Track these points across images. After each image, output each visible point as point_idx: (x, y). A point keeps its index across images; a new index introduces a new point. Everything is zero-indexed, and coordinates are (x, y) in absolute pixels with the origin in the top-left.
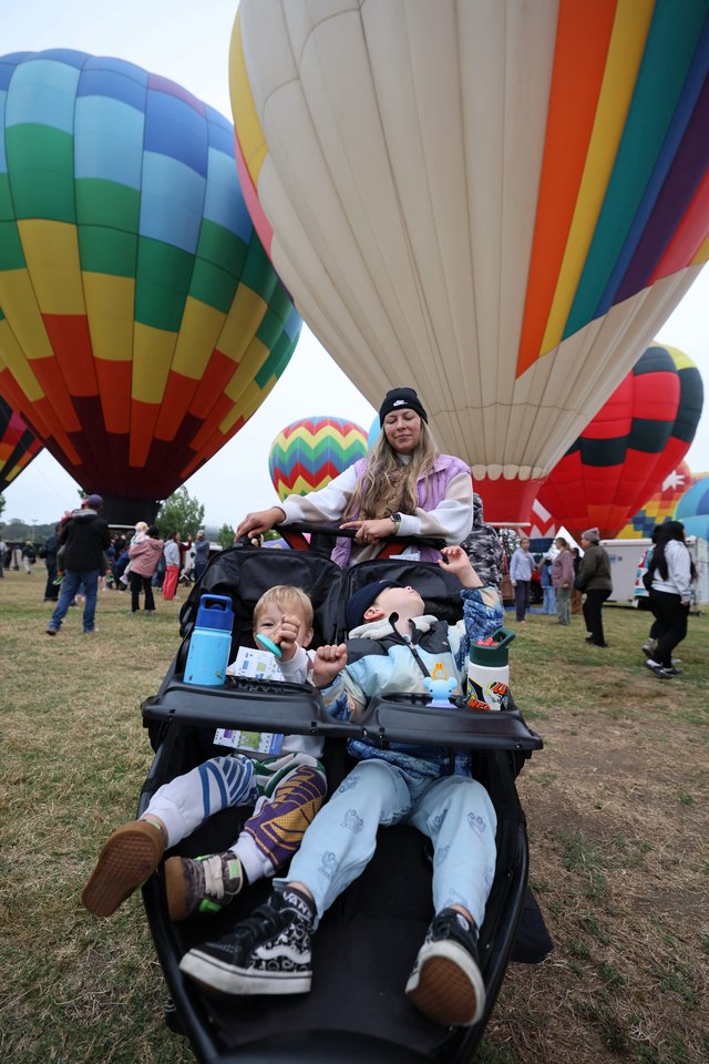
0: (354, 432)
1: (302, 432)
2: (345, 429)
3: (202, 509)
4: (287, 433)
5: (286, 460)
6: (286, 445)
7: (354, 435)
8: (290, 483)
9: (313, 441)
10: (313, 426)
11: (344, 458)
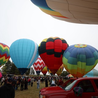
2: (5, 46)
11: (3, 51)
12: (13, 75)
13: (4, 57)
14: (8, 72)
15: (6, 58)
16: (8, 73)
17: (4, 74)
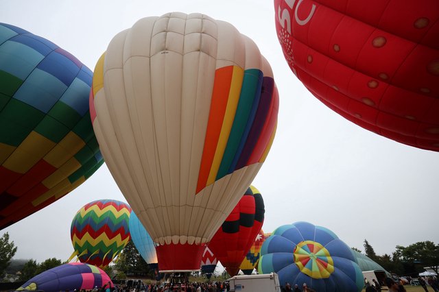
0: (124, 208)
1: (96, 208)
3: (15, 250)
4: (87, 207)
5: (82, 222)
6: (83, 214)
7: (124, 210)
8: (80, 236)
9: (100, 213)
10: (102, 205)
11: (115, 223)
12: (140, 281)
13: (119, 236)
14: (130, 271)
15: (123, 238)
16: (131, 274)
17: (120, 277)
